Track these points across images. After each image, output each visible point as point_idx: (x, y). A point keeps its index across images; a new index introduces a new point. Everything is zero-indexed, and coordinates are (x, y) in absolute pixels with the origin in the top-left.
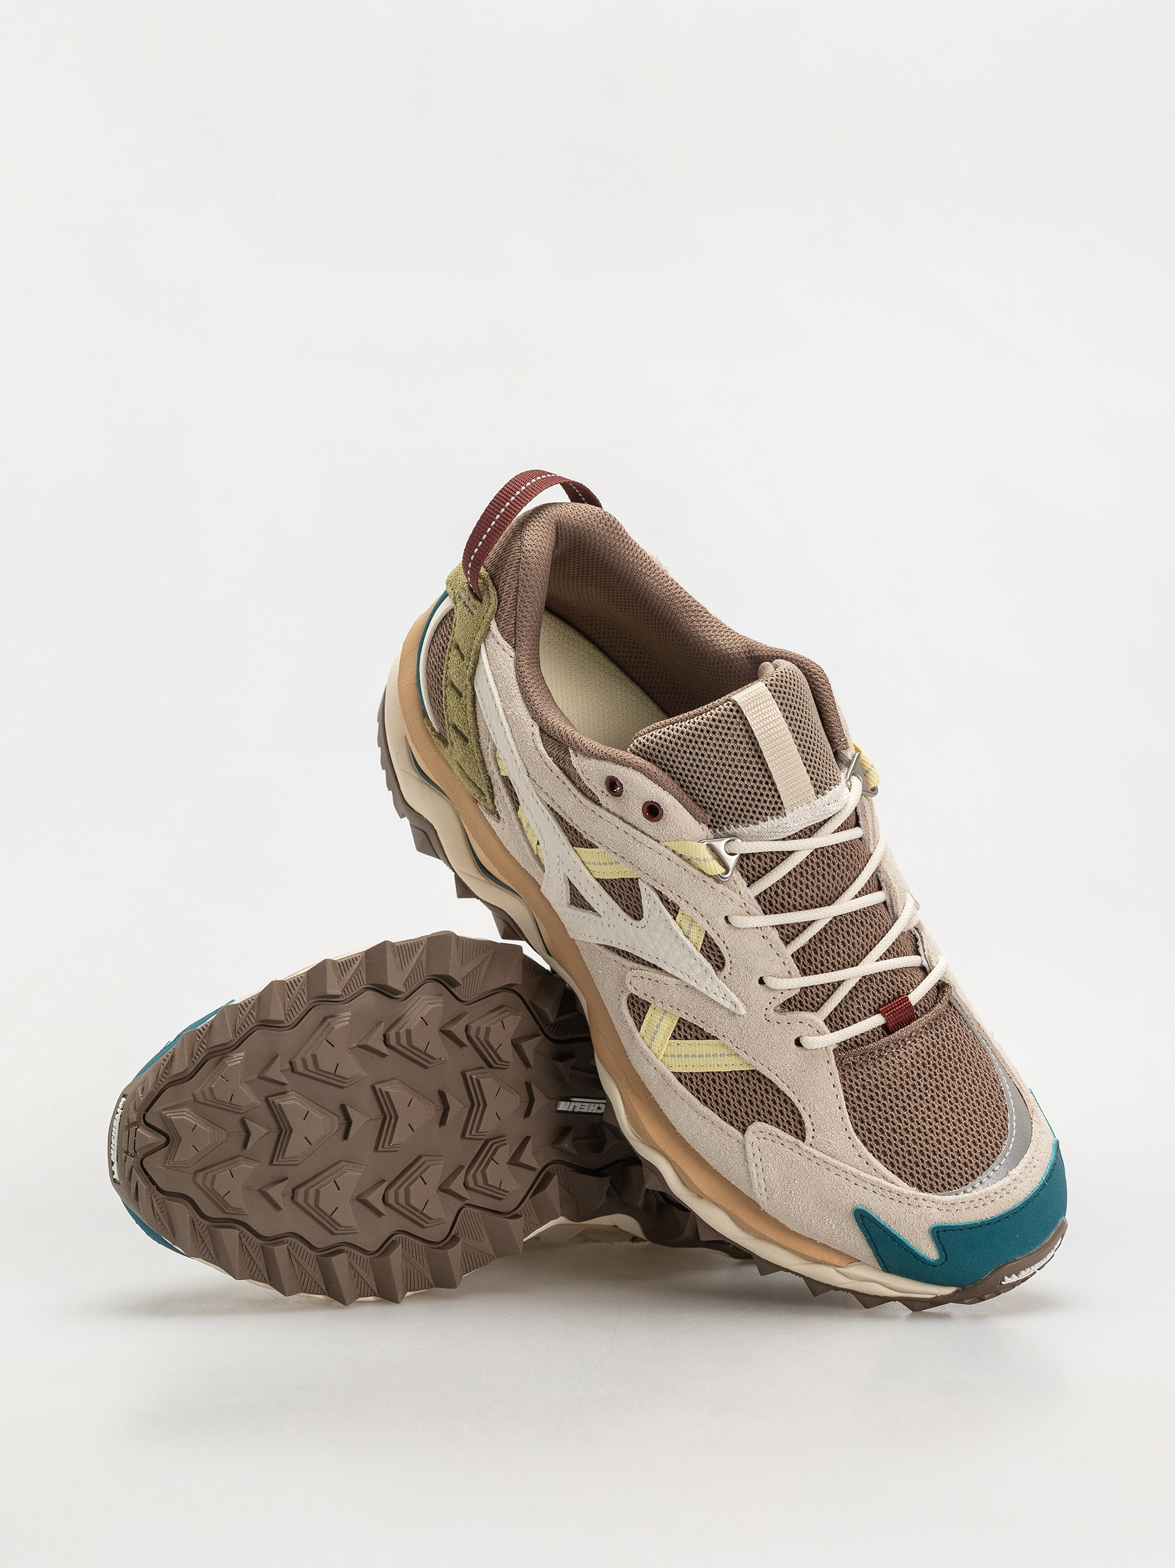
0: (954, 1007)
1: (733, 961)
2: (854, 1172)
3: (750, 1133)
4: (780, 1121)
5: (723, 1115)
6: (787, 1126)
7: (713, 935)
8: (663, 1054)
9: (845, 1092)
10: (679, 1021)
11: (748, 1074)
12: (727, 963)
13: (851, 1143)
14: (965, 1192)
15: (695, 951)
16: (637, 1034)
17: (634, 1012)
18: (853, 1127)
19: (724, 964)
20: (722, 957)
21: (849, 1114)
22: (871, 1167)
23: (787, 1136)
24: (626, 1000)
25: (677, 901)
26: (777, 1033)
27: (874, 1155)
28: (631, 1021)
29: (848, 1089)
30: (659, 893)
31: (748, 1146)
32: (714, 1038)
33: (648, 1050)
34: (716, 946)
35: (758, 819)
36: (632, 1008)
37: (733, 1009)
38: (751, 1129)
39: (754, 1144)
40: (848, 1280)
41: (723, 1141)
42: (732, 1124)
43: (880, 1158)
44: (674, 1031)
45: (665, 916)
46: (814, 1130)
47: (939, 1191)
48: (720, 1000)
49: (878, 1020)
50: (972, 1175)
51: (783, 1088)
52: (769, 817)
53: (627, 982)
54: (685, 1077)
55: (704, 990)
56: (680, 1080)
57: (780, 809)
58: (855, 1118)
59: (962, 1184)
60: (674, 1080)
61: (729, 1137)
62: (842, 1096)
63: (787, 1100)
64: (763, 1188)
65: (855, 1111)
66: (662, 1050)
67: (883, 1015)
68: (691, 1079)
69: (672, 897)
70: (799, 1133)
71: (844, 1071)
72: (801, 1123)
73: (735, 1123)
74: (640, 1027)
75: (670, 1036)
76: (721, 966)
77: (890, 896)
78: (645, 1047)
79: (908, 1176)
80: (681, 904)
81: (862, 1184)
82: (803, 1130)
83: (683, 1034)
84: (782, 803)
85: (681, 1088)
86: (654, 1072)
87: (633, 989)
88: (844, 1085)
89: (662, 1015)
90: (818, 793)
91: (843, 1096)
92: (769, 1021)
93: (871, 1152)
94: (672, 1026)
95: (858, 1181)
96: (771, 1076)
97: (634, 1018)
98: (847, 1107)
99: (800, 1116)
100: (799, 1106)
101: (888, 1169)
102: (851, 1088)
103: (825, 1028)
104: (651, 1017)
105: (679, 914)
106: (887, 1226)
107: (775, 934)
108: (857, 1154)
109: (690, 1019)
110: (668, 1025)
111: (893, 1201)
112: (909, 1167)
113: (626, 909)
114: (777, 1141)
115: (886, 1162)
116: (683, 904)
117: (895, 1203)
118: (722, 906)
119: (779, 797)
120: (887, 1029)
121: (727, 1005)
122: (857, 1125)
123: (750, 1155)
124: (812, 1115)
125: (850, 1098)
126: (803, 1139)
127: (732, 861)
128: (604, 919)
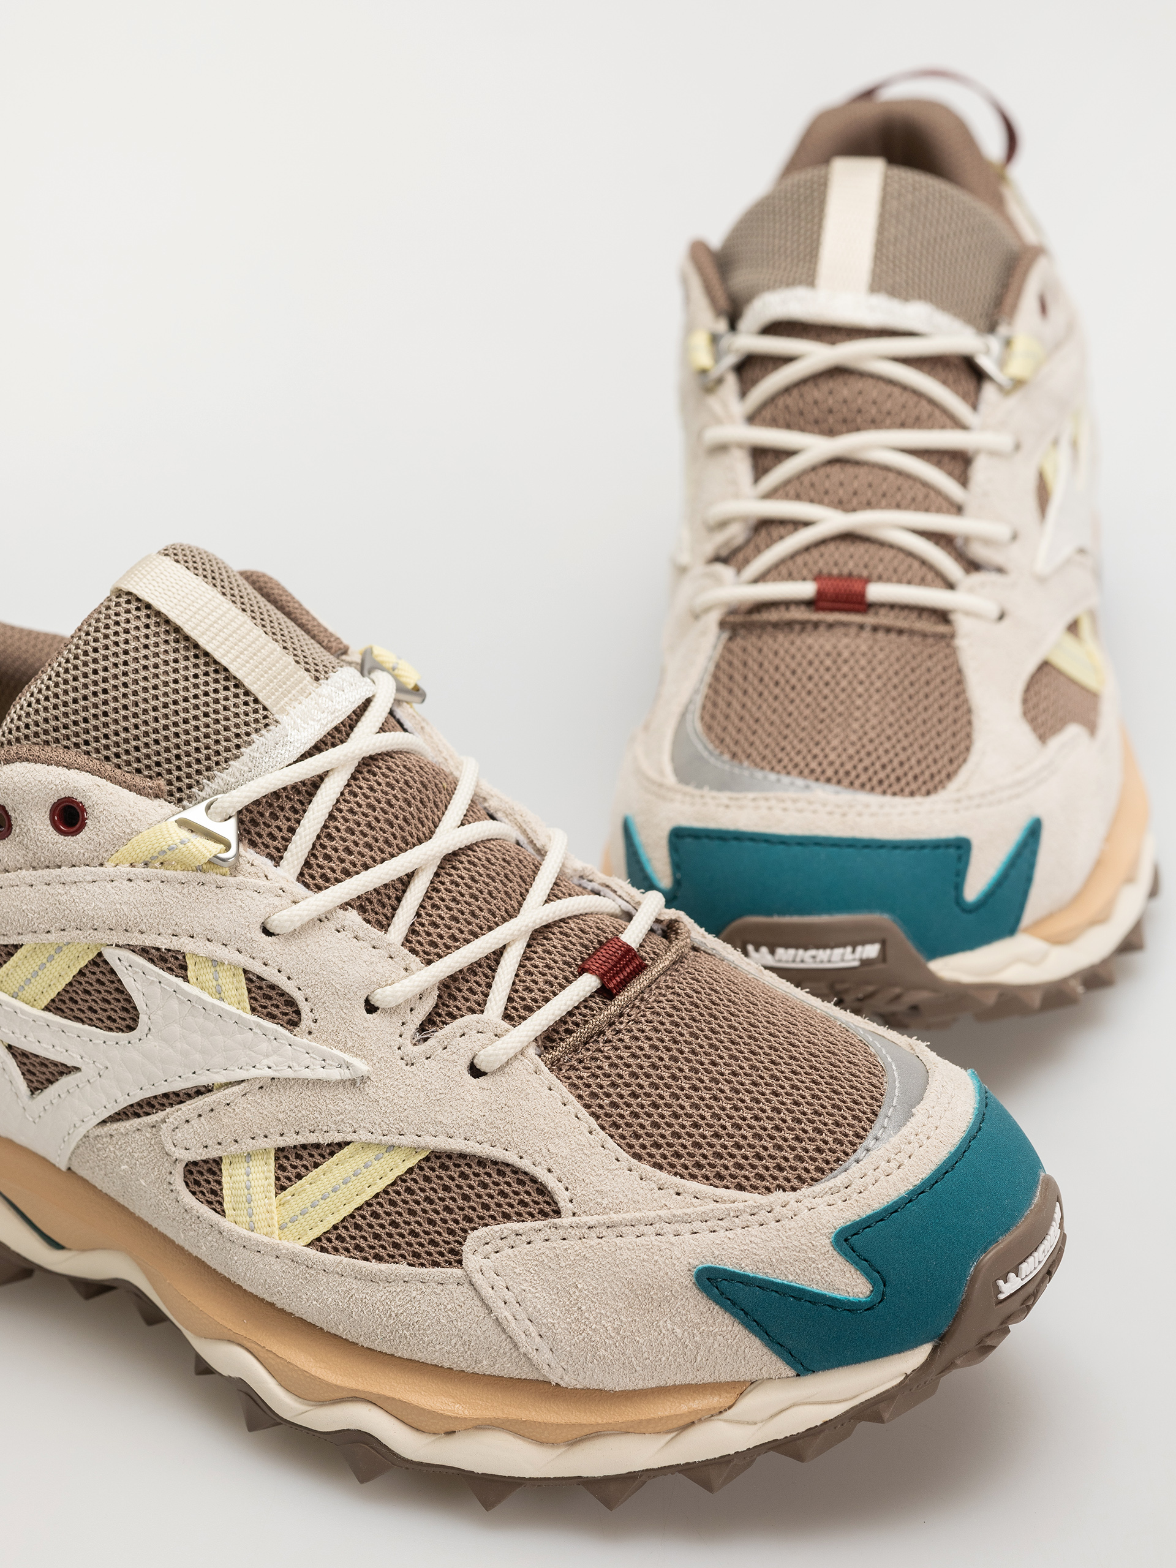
0: (704, 952)
1: (310, 995)
2: (662, 1215)
3: (470, 1256)
4: (508, 1210)
5: (417, 1259)
6: (522, 1209)
7: (257, 968)
8: (277, 1226)
9: (587, 1106)
10: (277, 1159)
11: (421, 1169)
12: (304, 1007)
13: (635, 1175)
14: (858, 1162)
15: (244, 1015)
16: (224, 1223)
17: (203, 1193)
18: (628, 1152)
19: (298, 1013)
20: (291, 1003)
21: (612, 1137)
22: (686, 1195)
23: (530, 1224)
24: (184, 1183)
25: (175, 944)
26: (434, 1072)
27: (682, 1177)
28: (205, 1210)
29: (591, 1102)
30: (144, 951)
31: (477, 1278)
32: (341, 1145)
33: (251, 1234)
34: (273, 987)
35: (238, 747)
36: (196, 1188)
37: (346, 1074)
38: (467, 1248)
39: (484, 1269)
40: (752, 1429)
41: (436, 1300)
42: (436, 1264)
43: (693, 1177)
44: (278, 1179)
45: (170, 984)
46: (567, 1189)
47: (817, 1181)
48: (322, 1074)
49: (588, 983)
50: (857, 1135)
51: (485, 1151)
52: (254, 736)
53: (169, 1147)
54: (329, 1240)
55: (289, 1074)
56: (323, 1250)
57: (265, 717)
58: (623, 1137)
59: (847, 1154)
60: (312, 1252)
61: (441, 1287)
62: (584, 1113)
63: (501, 1167)
64: (534, 1334)
65: (618, 1127)
66: (272, 1218)
67: (593, 972)
68: (340, 1238)
69: (164, 943)
70: (547, 1208)
71: (569, 1078)
72: (542, 1190)
73: (440, 1259)
74: (223, 1211)
75: (273, 1189)
76: (294, 1017)
77: (520, 827)
78: (246, 1233)
79: (754, 1181)
80: (183, 944)
81: (685, 1228)
82: (552, 1202)
83: (292, 1173)
84: (265, 709)
85: (330, 1259)
86: (277, 1266)
87: (183, 1151)
88: (580, 1097)
89: (246, 1165)
90: (317, 679)
91: (587, 1115)
92: (413, 1064)
93: (676, 1174)
94: (269, 1171)
95: (677, 1226)
96: (457, 1145)
97: (210, 1203)
98: (603, 1128)
99: (534, 1180)
100: (525, 1165)
101: (717, 1187)
102: (594, 1095)
103: (506, 1025)
104: (231, 1179)
105: (190, 967)
106: (761, 1276)
107: (353, 917)
108: (655, 1186)
109: (290, 1140)
110: (264, 1172)
111: (750, 1229)
112: (748, 1167)
113: (110, 1024)
114: (518, 1242)
115: (708, 1179)
116: (187, 942)
117: (755, 1230)
118: (247, 909)
119: (256, 701)
120: (606, 993)
121: (335, 1074)
122: (631, 1146)
123: (486, 1291)
124: (554, 1167)
125: (600, 1112)
126: (557, 1213)
127: (229, 830)
128: (89, 1071)
